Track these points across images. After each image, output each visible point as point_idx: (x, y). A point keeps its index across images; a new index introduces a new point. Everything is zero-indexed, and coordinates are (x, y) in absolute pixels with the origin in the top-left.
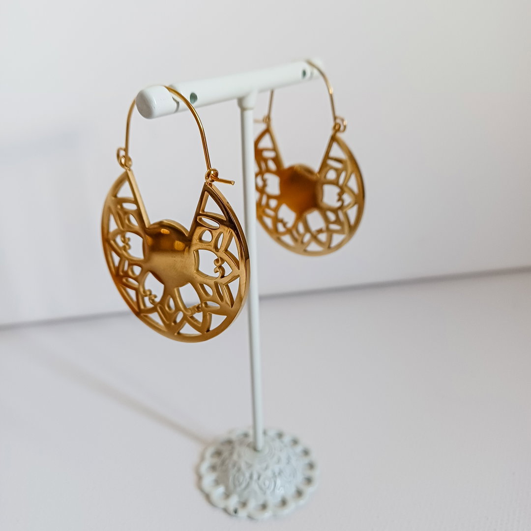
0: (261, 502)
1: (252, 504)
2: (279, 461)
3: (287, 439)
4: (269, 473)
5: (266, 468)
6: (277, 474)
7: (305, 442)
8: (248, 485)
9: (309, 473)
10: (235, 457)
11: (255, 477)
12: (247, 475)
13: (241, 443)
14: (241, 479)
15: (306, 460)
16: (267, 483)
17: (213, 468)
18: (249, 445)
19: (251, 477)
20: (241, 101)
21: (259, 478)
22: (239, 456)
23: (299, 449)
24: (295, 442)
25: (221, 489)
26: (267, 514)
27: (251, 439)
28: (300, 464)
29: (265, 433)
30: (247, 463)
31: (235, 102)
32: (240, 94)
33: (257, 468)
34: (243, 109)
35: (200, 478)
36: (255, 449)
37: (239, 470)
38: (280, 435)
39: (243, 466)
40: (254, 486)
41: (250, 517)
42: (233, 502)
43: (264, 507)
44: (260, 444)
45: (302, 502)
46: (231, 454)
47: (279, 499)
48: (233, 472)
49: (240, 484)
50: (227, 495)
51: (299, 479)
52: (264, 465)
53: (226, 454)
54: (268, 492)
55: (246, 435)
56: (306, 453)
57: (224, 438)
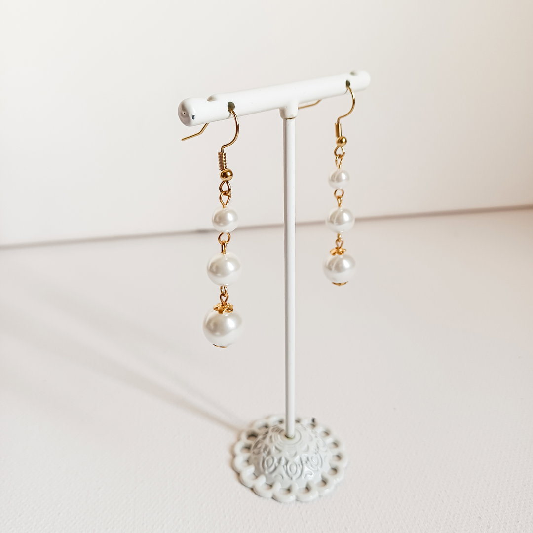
0: (287, 486)
1: (278, 488)
2: (308, 449)
3: (320, 430)
4: (297, 459)
5: (296, 454)
6: (303, 462)
7: (336, 434)
8: (276, 469)
9: (336, 463)
10: (267, 441)
11: (283, 462)
12: (276, 461)
13: (275, 429)
14: (271, 462)
15: (336, 451)
16: (294, 468)
17: (248, 448)
18: (281, 432)
19: (280, 461)
20: (283, 112)
21: (286, 464)
22: (271, 441)
23: (329, 440)
24: (327, 433)
25: (252, 469)
26: (292, 498)
27: (283, 426)
28: (329, 455)
29: (298, 421)
30: (276, 448)
32: (281, 104)
33: (286, 454)
34: (285, 118)
35: (234, 456)
36: (287, 436)
37: (269, 453)
38: (313, 426)
39: (273, 450)
40: (282, 470)
41: (274, 498)
42: (261, 483)
43: (289, 490)
44: (292, 433)
45: (327, 490)
46: (264, 438)
47: (304, 486)
48: (264, 454)
49: (269, 467)
50: (256, 476)
51: (326, 470)
52: (293, 452)
53: (260, 437)
54: (294, 478)
55: (281, 422)
56: (336, 444)
57: (261, 423)
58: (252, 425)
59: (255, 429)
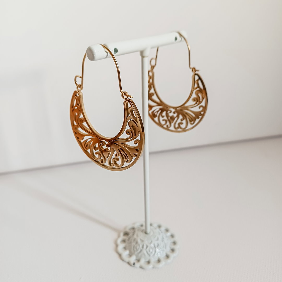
0: (147, 260)
1: (143, 261)
2: (158, 239)
3: (163, 229)
4: (152, 245)
5: (151, 243)
6: (156, 246)
7: (172, 231)
8: (141, 251)
9: (173, 247)
10: (135, 236)
11: (145, 247)
12: (141, 246)
13: (139, 230)
14: (138, 247)
15: (172, 240)
16: (151, 250)
17: (124, 241)
18: (142, 231)
19: (143, 247)
20: (142, 53)
21: (147, 247)
22: (137, 236)
23: (169, 234)
24: (167, 230)
25: (127, 252)
26: (151, 266)
27: (144, 228)
28: (169, 242)
29: (151, 225)
30: (141, 240)
31: (139, 53)
32: (141, 49)
33: (146, 242)
34: (143, 57)
35: (117, 246)
36: (146, 233)
37: (137, 243)
38: (159, 227)
39: (139, 241)
40: (144, 251)
41: (141, 267)
42: (133, 259)
43: (149, 262)
44: (148, 231)
45: (169, 261)
46: (133, 234)
47: (157, 259)
48: (134, 244)
49: (137, 250)
50: (130, 255)
51: (168, 250)
52: (150, 241)
53: (131, 235)
54: (151, 255)
55: (142, 226)
56: (172, 236)
57: (130, 227)
58: (125, 228)
59: (127, 230)
